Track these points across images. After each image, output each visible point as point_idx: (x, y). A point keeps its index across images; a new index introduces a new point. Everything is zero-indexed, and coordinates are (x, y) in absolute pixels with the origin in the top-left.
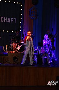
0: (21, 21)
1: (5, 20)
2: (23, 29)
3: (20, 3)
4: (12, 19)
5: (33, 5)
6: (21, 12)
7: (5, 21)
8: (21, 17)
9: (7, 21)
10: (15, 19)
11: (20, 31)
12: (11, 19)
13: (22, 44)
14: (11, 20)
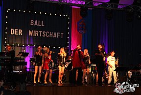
0: (68, 35)
1: (51, 35)
2: (71, 44)
3: (67, 16)
5: (82, 18)
8: (68, 31)
9: (53, 36)
11: (68, 46)
12: (58, 33)
13: (70, 61)
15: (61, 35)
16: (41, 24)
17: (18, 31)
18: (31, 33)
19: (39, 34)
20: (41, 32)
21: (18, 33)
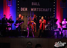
4: (48, 9)
6: (54, 4)
7: (44, 10)
9: (45, 11)
10: (51, 9)
11: (54, 16)
15: (50, 10)
17: (25, 9)
18: (32, 10)
19: (37, 10)
20: (38, 9)
21: (25, 10)
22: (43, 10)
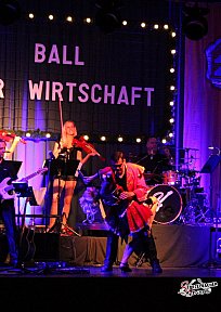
0: (171, 96)
1: (109, 95)
3: (166, 27)
4: (137, 92)
7: (109, 98)
8: (172, 79)
9: (116, 100)
10: (149, 90)
11: (171, 135)
12: (134, 89)
13: (169, 188)
14: (134, 96)
16: (71, 57)
22: (106, 95)
